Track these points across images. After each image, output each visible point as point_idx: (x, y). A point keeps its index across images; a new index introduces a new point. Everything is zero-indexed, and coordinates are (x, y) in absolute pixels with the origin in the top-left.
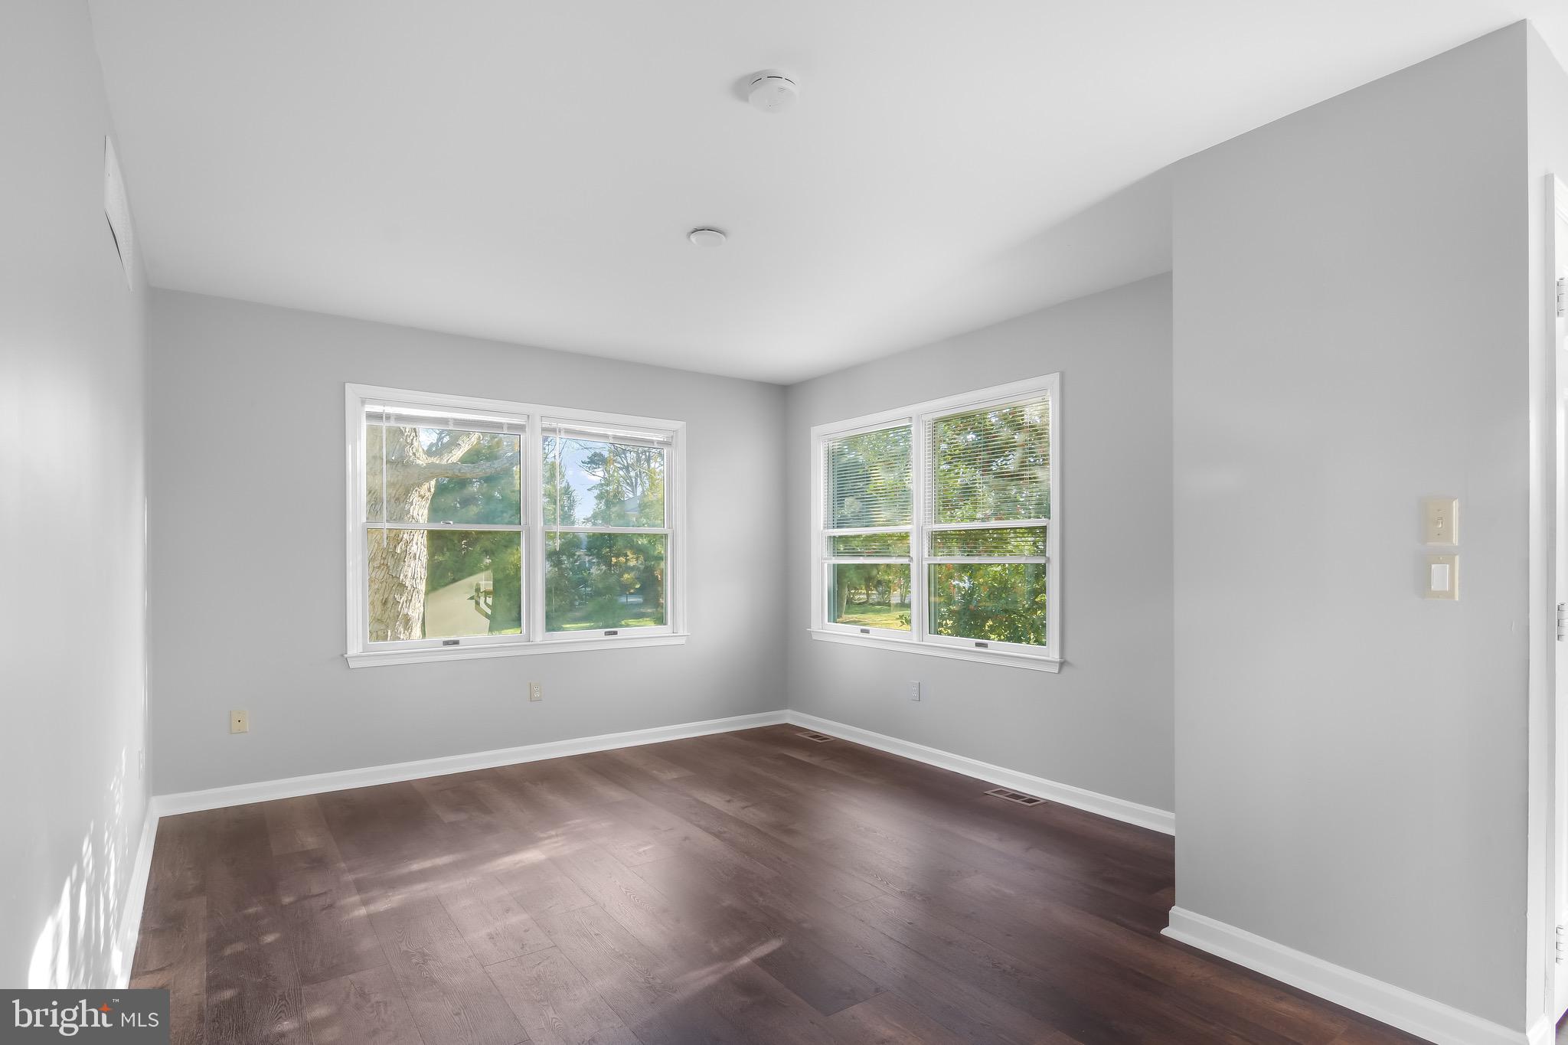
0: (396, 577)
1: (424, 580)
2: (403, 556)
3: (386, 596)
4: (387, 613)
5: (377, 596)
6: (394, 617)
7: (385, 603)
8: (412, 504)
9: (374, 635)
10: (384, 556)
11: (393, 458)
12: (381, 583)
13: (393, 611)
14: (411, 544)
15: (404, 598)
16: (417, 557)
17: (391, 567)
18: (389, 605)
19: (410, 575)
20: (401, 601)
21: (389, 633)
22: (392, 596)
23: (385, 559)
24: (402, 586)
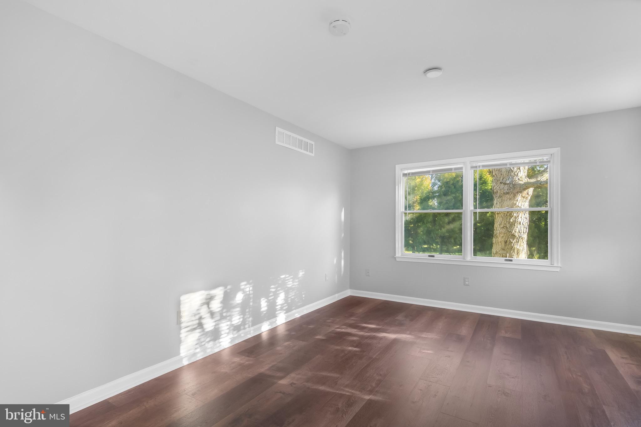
0: (510, 232)
1: (526, 234)
2: (514, 223)
3: (506, 240)
4: (507, 246)
5: (503, 239)
6: (510, 248)
7: (506, 242)
8: (517, 200)
9: (501, 255)
10: (505, 223)
11: (508, 182)
12: (504, 234)
13: (509, 246)
14: (517, 218)
15: (515, 241)
16: (521, 224)
17: (508, 228)
18: (508, 243)
19: (517, 231)
20: (513, 242)
21: (508, 255)
22: (509, 240)
23: (505, 224)
24: (513, 236)
